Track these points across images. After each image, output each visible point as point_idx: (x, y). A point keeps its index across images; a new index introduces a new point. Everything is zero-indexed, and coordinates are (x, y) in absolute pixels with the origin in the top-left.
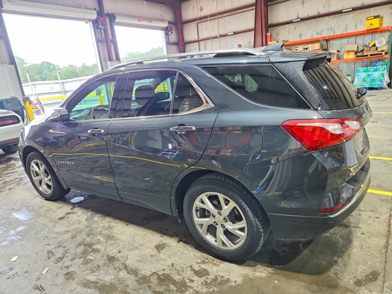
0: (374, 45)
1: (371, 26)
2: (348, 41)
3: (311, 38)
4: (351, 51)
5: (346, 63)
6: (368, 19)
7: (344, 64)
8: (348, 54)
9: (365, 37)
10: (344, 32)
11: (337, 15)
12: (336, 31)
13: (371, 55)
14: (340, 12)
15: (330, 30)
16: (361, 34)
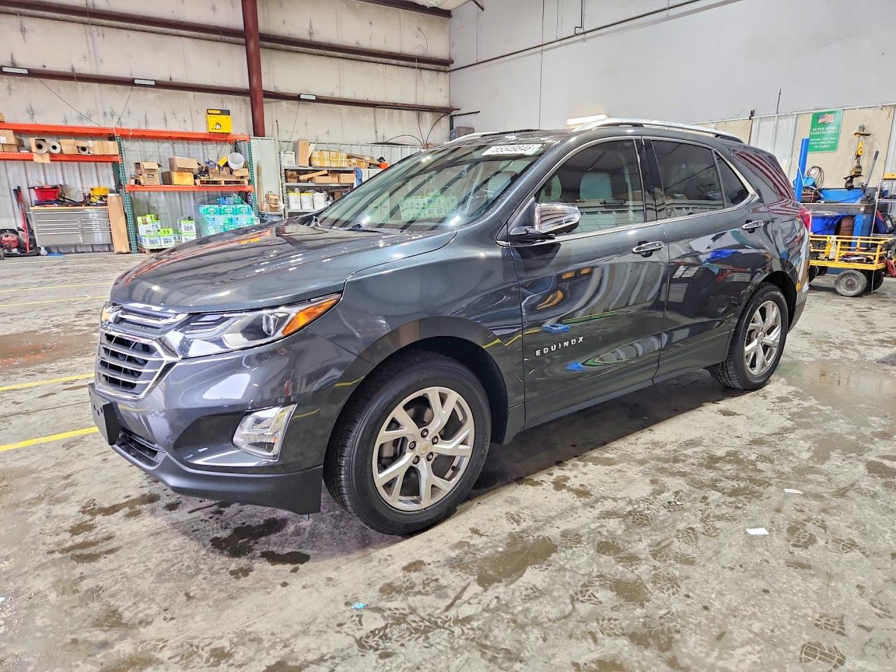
0: (227, 165)
1: (218, 127)
2: (159, 148)
3: (63, 124)
4: (186, 170)
5: (162, 194)
6: (210, 112)
7: (160, 196)
8: (181, 175)
9: (191, 146)
10: (143, 127)
11: (119, 87)
12: (123, 120)
13: (226, 182)
14: (130, 82)
15: (109, 116)
16: (182, 139)
